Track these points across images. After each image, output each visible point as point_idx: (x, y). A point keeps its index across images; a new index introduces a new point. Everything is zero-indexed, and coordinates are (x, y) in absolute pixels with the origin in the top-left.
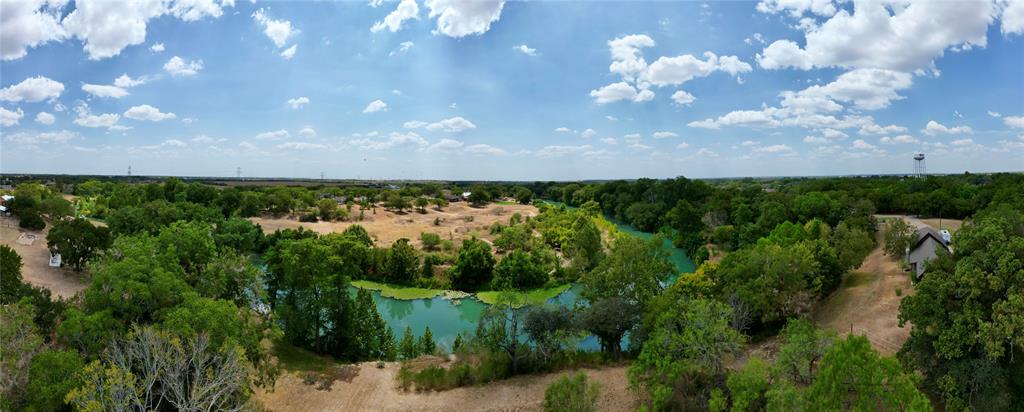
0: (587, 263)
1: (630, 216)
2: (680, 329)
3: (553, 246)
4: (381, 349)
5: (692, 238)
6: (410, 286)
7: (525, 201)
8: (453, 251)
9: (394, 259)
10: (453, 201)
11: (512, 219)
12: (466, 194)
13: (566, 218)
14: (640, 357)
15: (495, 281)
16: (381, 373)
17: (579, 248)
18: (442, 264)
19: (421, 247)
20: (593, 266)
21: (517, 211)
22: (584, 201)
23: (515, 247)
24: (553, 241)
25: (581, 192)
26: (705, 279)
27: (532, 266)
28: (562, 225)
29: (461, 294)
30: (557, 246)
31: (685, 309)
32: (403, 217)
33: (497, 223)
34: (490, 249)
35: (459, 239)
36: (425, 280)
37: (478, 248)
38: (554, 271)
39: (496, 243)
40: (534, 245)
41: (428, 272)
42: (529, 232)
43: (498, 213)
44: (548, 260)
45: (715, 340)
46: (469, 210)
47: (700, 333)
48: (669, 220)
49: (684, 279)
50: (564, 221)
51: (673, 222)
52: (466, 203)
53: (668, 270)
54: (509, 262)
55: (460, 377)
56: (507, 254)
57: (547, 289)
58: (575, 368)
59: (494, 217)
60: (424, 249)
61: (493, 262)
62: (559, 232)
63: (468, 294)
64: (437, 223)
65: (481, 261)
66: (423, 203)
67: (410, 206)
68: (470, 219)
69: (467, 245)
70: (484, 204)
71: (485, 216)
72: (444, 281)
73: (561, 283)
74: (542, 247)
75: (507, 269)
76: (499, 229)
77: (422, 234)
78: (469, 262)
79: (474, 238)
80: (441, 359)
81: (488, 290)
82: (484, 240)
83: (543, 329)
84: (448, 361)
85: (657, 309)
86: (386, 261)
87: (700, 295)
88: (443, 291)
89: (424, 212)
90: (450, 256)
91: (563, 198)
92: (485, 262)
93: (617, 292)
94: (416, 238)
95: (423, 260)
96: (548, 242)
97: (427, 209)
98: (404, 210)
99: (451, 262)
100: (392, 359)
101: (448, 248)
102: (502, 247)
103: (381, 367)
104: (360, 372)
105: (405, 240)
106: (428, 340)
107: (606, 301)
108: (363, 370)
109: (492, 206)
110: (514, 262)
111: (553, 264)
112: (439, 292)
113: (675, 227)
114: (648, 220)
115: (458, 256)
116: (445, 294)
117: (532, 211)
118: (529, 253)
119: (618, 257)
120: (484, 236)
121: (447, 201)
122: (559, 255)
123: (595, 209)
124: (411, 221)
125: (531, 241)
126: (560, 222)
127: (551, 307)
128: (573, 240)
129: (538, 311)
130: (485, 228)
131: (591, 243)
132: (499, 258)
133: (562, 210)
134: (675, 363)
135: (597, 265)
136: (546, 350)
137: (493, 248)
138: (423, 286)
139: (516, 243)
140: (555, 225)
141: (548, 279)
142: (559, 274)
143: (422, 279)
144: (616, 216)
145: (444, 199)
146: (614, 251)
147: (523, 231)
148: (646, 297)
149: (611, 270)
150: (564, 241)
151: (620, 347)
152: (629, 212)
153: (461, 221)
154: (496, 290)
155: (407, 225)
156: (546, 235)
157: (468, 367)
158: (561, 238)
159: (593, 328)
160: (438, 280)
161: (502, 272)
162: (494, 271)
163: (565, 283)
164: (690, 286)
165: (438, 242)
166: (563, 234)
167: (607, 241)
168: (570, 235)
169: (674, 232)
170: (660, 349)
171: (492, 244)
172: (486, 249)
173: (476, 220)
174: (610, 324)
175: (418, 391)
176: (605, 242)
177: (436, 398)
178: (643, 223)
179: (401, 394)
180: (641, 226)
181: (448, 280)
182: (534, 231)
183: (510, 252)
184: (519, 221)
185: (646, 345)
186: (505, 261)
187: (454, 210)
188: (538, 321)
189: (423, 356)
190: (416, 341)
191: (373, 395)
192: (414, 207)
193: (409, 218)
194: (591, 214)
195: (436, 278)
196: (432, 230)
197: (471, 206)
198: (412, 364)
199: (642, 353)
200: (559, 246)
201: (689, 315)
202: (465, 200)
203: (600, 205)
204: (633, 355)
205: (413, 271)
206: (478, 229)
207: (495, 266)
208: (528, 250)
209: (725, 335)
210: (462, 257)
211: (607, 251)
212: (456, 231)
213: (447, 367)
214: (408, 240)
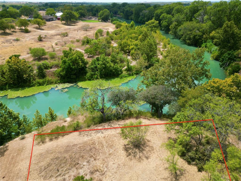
0: (146, 64)
1: (180, 33)
2: (203, 112)
3: (125, 52)
4: (20, 130)
5: (229, 54)
6: (29, 86)
7: (105, 20)
8: (57, 59)
9: (10, 70)
10: (49, 20)
11: (96, 34)
12: (59, 14)
13: (135, 33)
14: (174, 118)
15: (88, 75)
16: (24, 141)
17: (142, 54)
18: (51, 68)
19: (32, 59)
20: (151, 65)
21: (100, 27)
22: (148, 19)
23: (100, 53)
24: (125, 49)
25: (146, 12)
26: (231, 86)
27: (112, 65)
28: (131, 38)
29: (67, 85)
30: (128, 52)
31: (210, 101)
32: (9, 37)
33: (86, 37)
34: (83, 56)
35: (59, 50)
36: (41, 81)
37: (75, 56)
38: (126, 67)
39: (87, 51)
40: (113, 51)
41: (42, 75)
42: (109, 43)
43: (86, 29)
44: (122, 61)
45: (227, 125)
46: (64, 28)
47: (217, 118)
48: (213, 38)
49: (214, 82)
50: (134, 35)
51: (215, 40)
52: (59, 22)
53: (203, 74)
54: (97, 63)
55: (74, 127)
56: (95, 58)
57: (121, 78)
58: (137, 118)
59: (83, 32)
60: (34, 60)
61: (86, 63)
62: (129, 43)
63: (71, 85)
64: (40, 39)
65: (78, 64)
66: (24, 23)
67: (13, 27)
68: (65, 35)
69: (66, 54)
70: (75, 22)
71: (76, 32)
72: (54, 79)
73: (130, 75)
74: (118, 53)
75: (96, 67)
76: (87, 42)
77: (30, 49)
78: (69, 65)
79: (70, 49)
80: (62, 121)
81: (85, 80)
82: (78, 49)
83: (120, 100)
84: (66, 121)
85: (190, 96)
86: (4, 74)
87: (224, 95)
88: (55, 85)
89: (27, 31)
90: (56, 62)
91: (133, 16)
92: (81, 64)
93: (164, 82)
94: (25, 53)
95: (36, 68)
96: (122, 49)
97: (29, 28)
98: (7, 31)
99: (57, 66)
100: (29, 131)
101: (53, 57)
102: (91, 53)
103: (23, 139)
104: (8, 148)
105: (17, 56)
106: (51, 114)
107: (156, 87)
108: (10, 146)
109: (81, 24)
110: (100, 62)
111: (125, 63)
112: (52, 86)
113: (216, 44)
114: (194, 37)
115: (61, 62)
116: (57, 87)
117: (110, 27)
118: (110, 57)
119: (168, 61)
120: (78, 47)
121: (44, 21)
122: (129, 58)
123: (155, 27)
124: (17, 40)
125: (111, 49)
126: (130, 36)
127: (125, 88)
128: (138, 49)
129: (117, 91)
130: (78, 41)
131: (151, 51)
132: (90, 61)
133: (132, 26)
134: (195, 127)
135: (153, 66)
136: (121, 110)
137: (85, 55)
138: (40, 84)
139: (101, 51)
140: (127, 37)
141: (122, 73)
142: (129, 69)
143: (38, 80)
144: (170, 32)
145: (42, 19)
146: (165, 57)
147: (105, 42)
148: (183, 88)
149: (162, 69)
150: (132, 49)
151: (162, 111)
152: (180, 30)
153: (59, 36)
154: (90, 80)
155: (15, 43)
156: (121, 45)
157: (78, 122)
158: (131, 47)
159: (147, 100)
160: (50, 79)
161: (92, 69)
162: (87, 69)
163: (133, 75)
164: (218, 88)
165: (44, 53)
166: (132, 44)
167: (162, 50)
168: (136, 45)
169: (215, 48)
170: (187, 118)
171: (84, 52)
172: (81, 56)
173: (70, 35)
174: (157, 99)
175: (51, 140)
176: (160, 51)
177: (63, 139)
178: (190, 39)
179: (41, 145)
180: (188, 41)
181: (57, 78)
182: (112, 42)
183: (97, 56)
184: (102, 35)
185: (178, 114)
186: (94, 62)
187: (52, 28)
188: (117, 96)
189: (50, 123)
190: (43, 117)
191: (22, 154)
192: (17, 27)
193: (15, 38)
194: (152, 30)
195: (48, 78)
196: (37, 45)
197: (65, 24)
198: (44, 129)
199: (176, 116)
200: (129, 52)
201: (212, 105)
202: (59, 19)
203: (159, 23)
204: (170, 116)
205: (29, 76)
206: (73, 42)
207: (87, 66)
208: (109, 55)
209: (236, 124)
210: (64, 62)
211: (161, 57)
212: (56, 44)
213: (66, 124)
214: (19, 56)
